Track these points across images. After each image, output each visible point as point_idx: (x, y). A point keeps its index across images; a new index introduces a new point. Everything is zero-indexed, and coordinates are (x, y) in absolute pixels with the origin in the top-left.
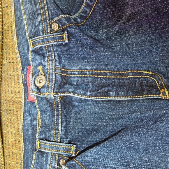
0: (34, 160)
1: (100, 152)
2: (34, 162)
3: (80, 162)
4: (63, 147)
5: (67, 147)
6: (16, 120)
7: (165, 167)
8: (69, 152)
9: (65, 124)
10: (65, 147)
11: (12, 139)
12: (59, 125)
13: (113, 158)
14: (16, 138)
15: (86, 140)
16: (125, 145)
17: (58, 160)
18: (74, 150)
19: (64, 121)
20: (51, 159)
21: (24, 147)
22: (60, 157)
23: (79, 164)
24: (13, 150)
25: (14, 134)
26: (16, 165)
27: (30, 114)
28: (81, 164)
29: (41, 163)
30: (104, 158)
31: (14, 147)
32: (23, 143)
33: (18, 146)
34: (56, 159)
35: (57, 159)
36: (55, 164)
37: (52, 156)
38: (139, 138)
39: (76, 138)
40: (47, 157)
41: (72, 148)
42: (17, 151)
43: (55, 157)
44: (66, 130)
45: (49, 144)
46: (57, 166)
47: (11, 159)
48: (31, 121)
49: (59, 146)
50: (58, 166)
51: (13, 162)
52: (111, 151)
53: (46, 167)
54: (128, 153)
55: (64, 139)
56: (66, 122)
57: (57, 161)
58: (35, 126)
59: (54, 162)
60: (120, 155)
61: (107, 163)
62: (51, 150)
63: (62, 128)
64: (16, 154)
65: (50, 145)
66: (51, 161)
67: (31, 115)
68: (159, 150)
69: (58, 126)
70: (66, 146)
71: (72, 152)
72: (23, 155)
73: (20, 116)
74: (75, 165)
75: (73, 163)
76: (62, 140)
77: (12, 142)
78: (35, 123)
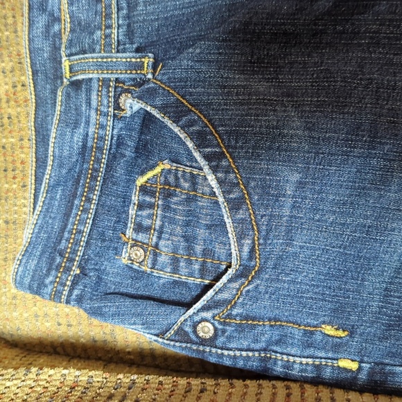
0: (59, 108)
1: (210, 53)
2: (60, 112)
3: (164, 83)
4: (124, 60)
5: (133, 60)
6: (12, 36)
7: (360, 71)
8: (139, 72)
9: (125, 12)
10: (128, 60)
11: (6, 84)
12: (113, 17)
13: (239, 66)
14: (16, 79)
15: (176, 40)
16: (265, 29)
17: (114, 97)
18: (150, 64)
19: (124, 5)
20: (98, 95)
21: (35, 95)
22: (120, 89)
23: (164, 86)
24: (10, 110)
25: (11, 72)
26: (19, 144)
27: (44, 10)
28: (169, 87)
29: (76, 109)
30: (219, 69)
31: (12, 103)
32: (32, 85)
33: (21, 97)
34: (110, 95)
35: (112, 94)
36: (109, 107)
37: (100, 89)
38: (296, 5)
39: (154, 42)
40: (89, 91)
41: (146, 61)
42: (19, 109)
43: (109, 90)
44: (129, 25)
45: (93, 58)
46: (114, 110)
47: (6, 133)
48: (48, 27)
49: (114, 60)
50: (116, 112)
51: (13, 137)
52: (234, 50)
53: (89, 115)
54: (274, 50)
55: (125, 44)
56: (128, 6)
57: (112, 100)
58: (58, 35)
59: (105, 102)
60: (255, 57)
61: (226, 78)
62: (96, 72)
63: (121, 22)
64: (17, 117)
65: (95, 60)
66: (100, 99)
67: (47, 13)
68: (344, 33)
69: (111, 18)
70: (131, 58)
71: (146, 69)
72: (35, 114)
73: (21, 25)
74: (155, 90)
75: (150, 88)
76: (121, 47)
77: (7, 91)
78: (56, 28)
